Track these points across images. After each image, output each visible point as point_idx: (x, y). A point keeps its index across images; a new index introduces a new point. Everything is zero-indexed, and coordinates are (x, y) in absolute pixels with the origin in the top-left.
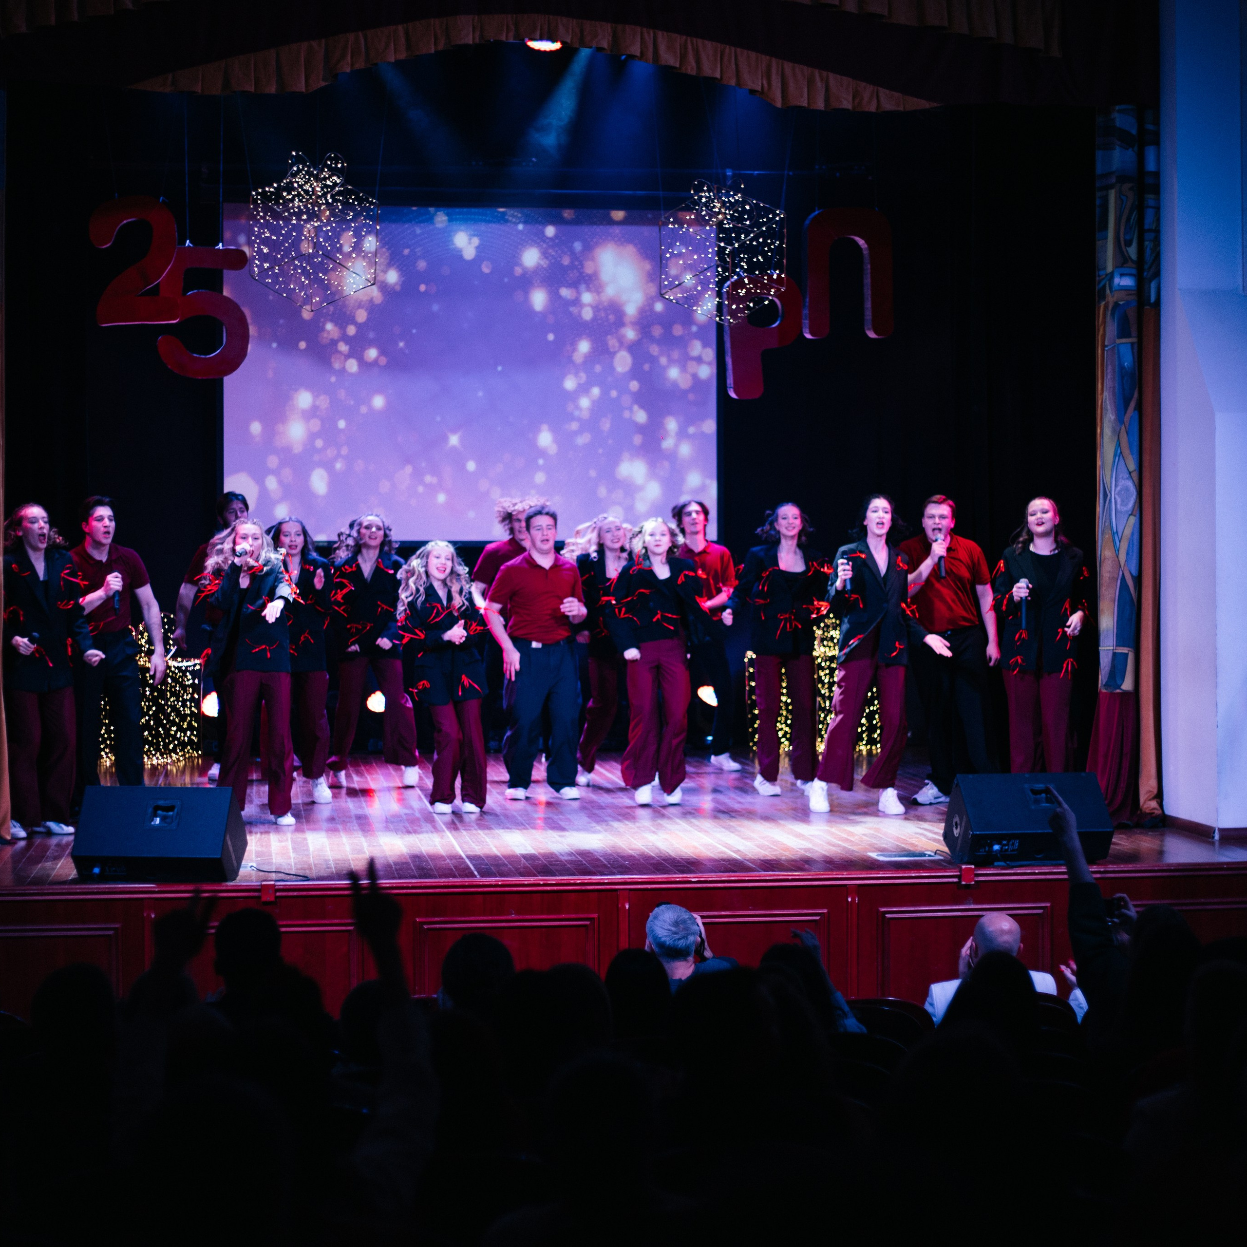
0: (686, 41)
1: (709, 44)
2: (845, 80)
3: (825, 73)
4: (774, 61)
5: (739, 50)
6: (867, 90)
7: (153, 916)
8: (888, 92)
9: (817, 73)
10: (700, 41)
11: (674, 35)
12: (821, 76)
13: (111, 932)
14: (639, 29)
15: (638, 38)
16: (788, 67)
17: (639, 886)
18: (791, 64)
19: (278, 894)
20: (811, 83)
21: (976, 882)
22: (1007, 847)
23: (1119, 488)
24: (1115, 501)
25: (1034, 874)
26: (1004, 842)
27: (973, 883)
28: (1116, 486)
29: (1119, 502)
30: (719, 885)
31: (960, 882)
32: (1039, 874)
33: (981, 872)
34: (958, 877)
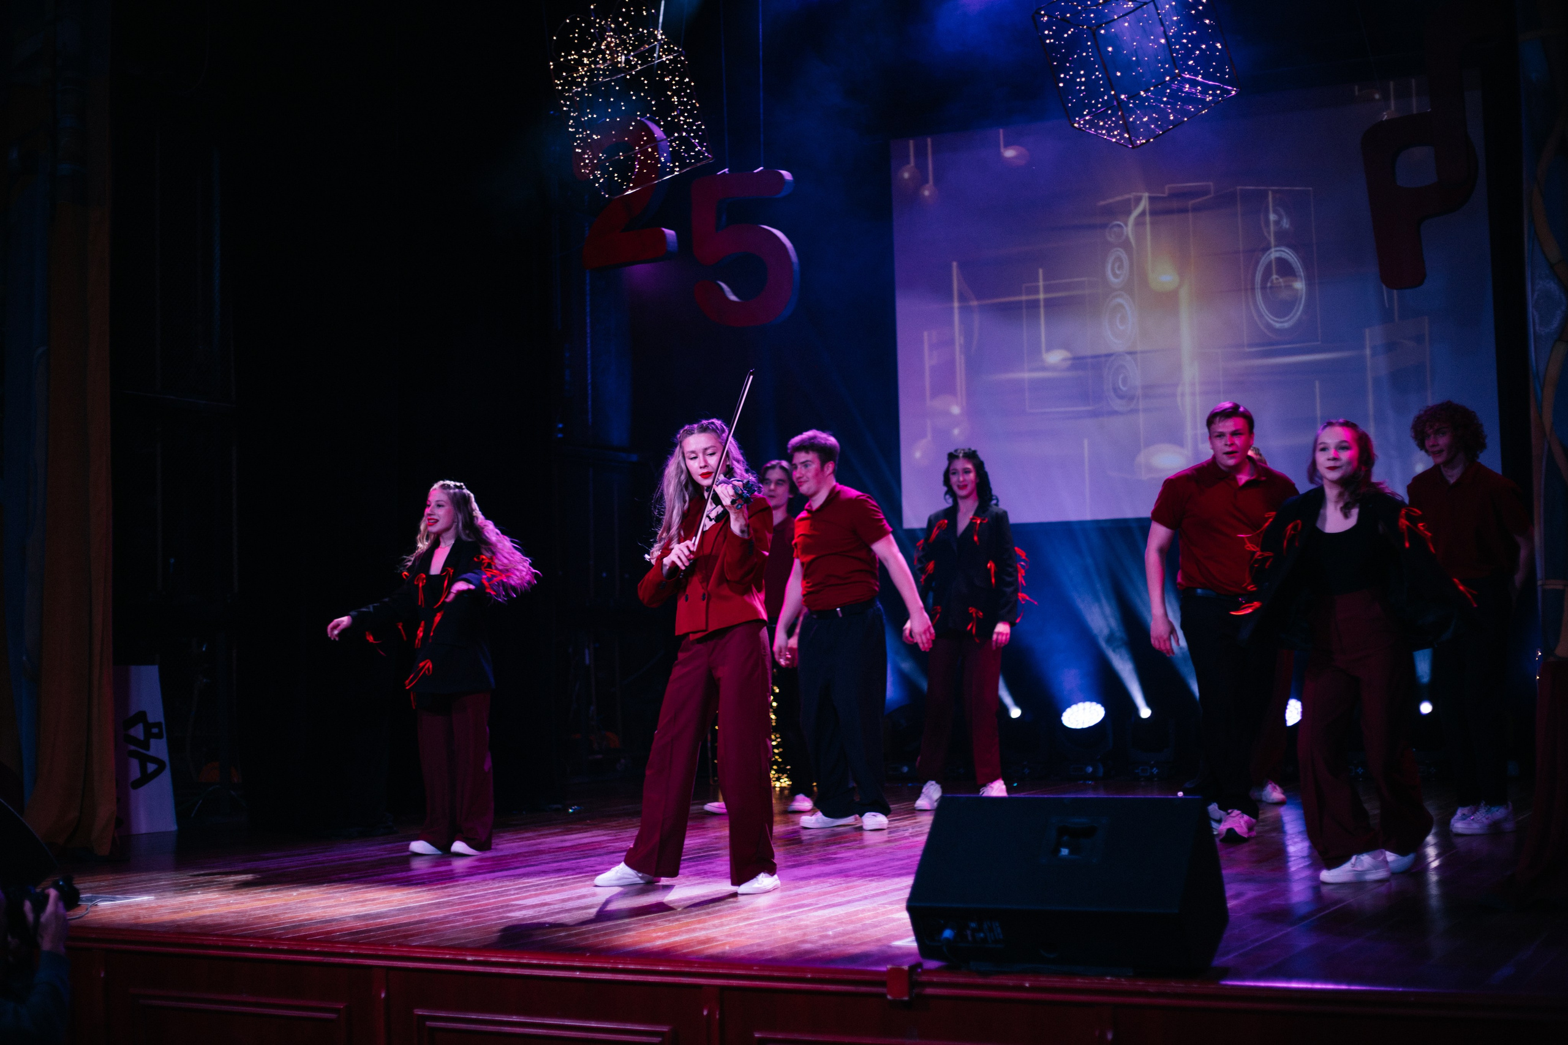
21: (913, 996)
22: (982, 935)
23: (1535, 296)
24: (1533, 319)
25: (1022, 988)
26: (973, 925)
27: (906, 998)
28: (1533, 295)
29: (1537, 321)
30: (508, 971)
31: (883, 996)
32: (1031, 989)
33: (924, 978)
34: (882, 984)
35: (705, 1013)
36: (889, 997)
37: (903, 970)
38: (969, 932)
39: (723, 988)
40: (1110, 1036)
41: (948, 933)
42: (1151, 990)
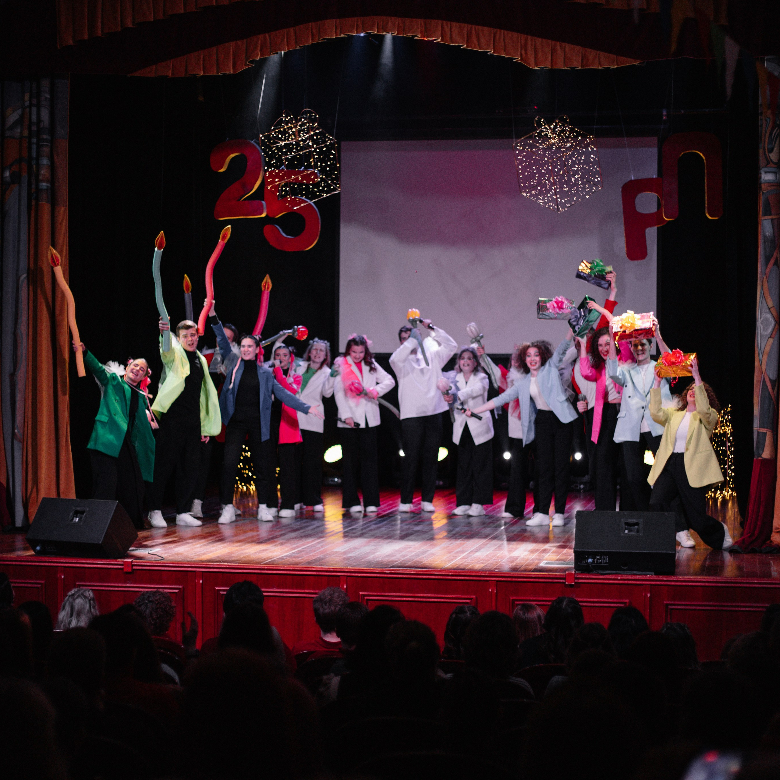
0: (471, 28)
1: (486, 29)
2: (577, 48)
3: (563, 44)
4: (529, 37)
5: (506, 32)
6: (592, 54)
7: (63, 577)
8: (606, 54)
9: (558, 44)
10: (480, 28)
11: (463, 25)
12: (561, 46)
13: (39, 586)
14: (440, 22)
15: (440, 28)
16: (538, 41)
17: (353, 574)
18: (540, 39)
19: (134, 568)
20: (554, 51)
21: (575, 583)
22: (600, 561)
23: (762, 319)
24: (760, 328)
25: (617, 579)
26: (598, 557)
27: (573, 583)
28: (761, 318)
29: (762, 329)
30: (404, 576)
31: (565, 582)
32: (621, 580)
33: (580, 576)
34: (564, 579)
35: (490, 590)
36: (567, 583)
37: (572, 573)
38: (596, 560)
39: (497, 581)
40: (649, 595)
41: (590, 560)
42: (665, 579)
